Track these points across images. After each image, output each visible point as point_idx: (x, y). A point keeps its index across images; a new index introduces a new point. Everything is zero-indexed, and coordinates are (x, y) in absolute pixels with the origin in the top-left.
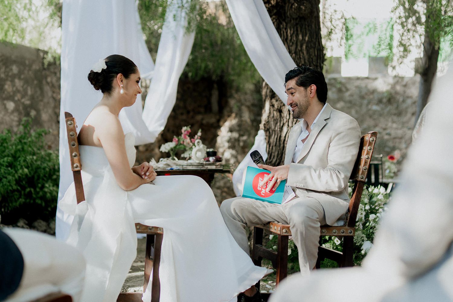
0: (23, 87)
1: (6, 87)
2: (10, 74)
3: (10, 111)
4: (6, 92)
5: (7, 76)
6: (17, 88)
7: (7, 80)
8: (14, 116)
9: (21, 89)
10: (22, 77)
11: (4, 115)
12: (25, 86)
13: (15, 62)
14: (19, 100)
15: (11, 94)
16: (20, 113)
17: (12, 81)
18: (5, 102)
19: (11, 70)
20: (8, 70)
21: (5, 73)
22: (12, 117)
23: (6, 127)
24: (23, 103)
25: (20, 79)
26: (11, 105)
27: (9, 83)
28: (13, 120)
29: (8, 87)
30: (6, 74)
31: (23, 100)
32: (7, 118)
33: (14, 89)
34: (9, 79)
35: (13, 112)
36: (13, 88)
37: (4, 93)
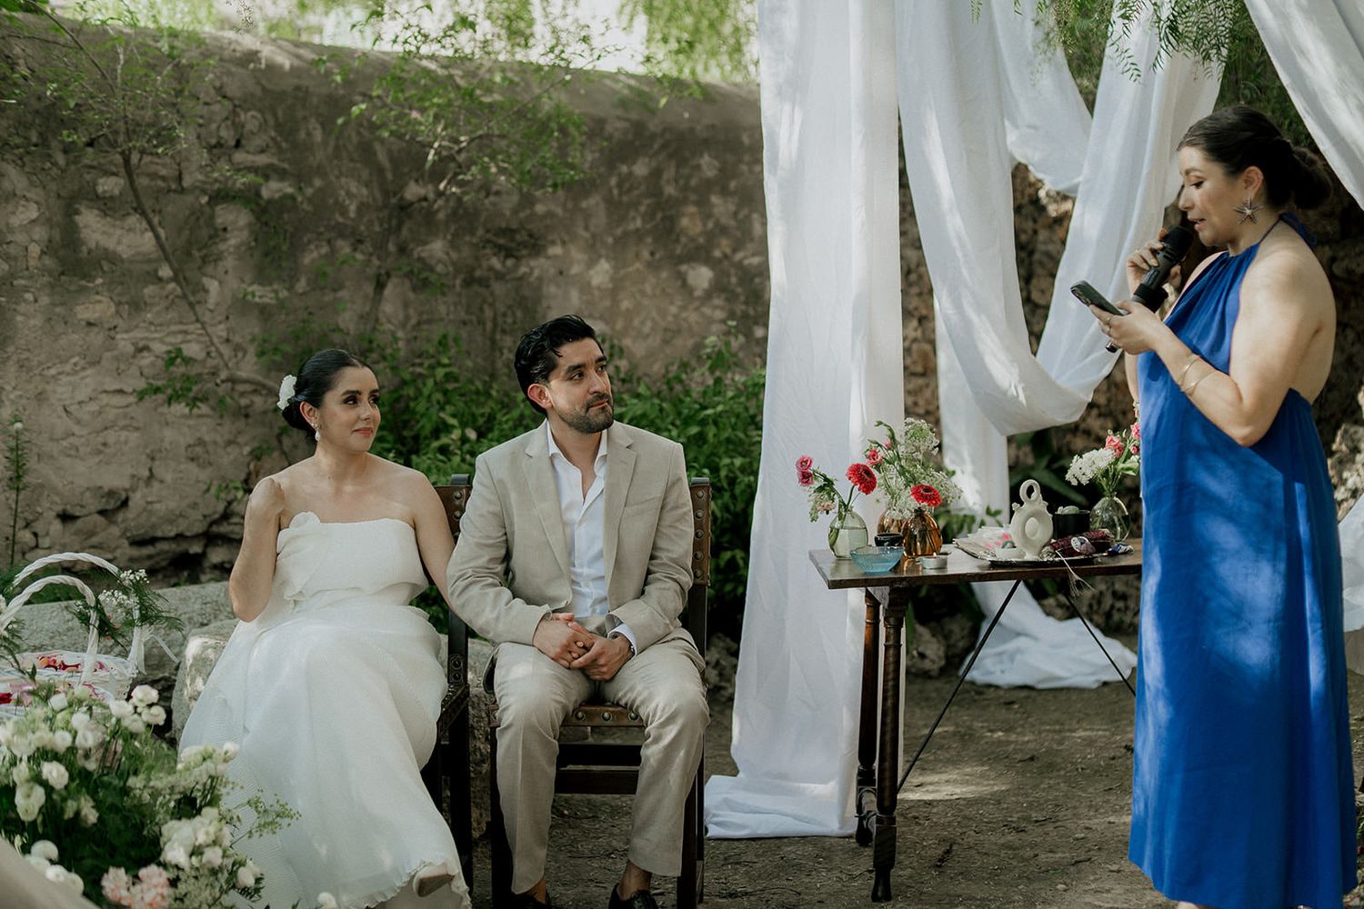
0: (735, 214)
1: (685, 222)
2: (693, 182)
3: (698, 293)
4: (683, 240)
5: (685, 188)
6: (717, 223)
7: (684, 201)
8: (715, 307)
9: (732, 223)
10: (733, 185)
11: (683, 308)
12: (745, 211)
13: (706, 144)
14: (726, 256)
15: (701, 240)
16: (731, 297)
17: (703, 203)
18: (684, 268)
19: (698, 167)
20: (685, 171)
21: (676, 181)
22: (707, 311)
23: (690, 343)
24: (739, 266)
25: (725, 192)
26: (701, 276)
27: (692, 209)
28: (711, 321)
29: (690, 223)
30: (682, 182)
31: (739, 256)
32: (693, 317)
33: (710, 225)
34: (693, 197)
35: (708, 295)
36: (705, 225)
37: (677, 241)
